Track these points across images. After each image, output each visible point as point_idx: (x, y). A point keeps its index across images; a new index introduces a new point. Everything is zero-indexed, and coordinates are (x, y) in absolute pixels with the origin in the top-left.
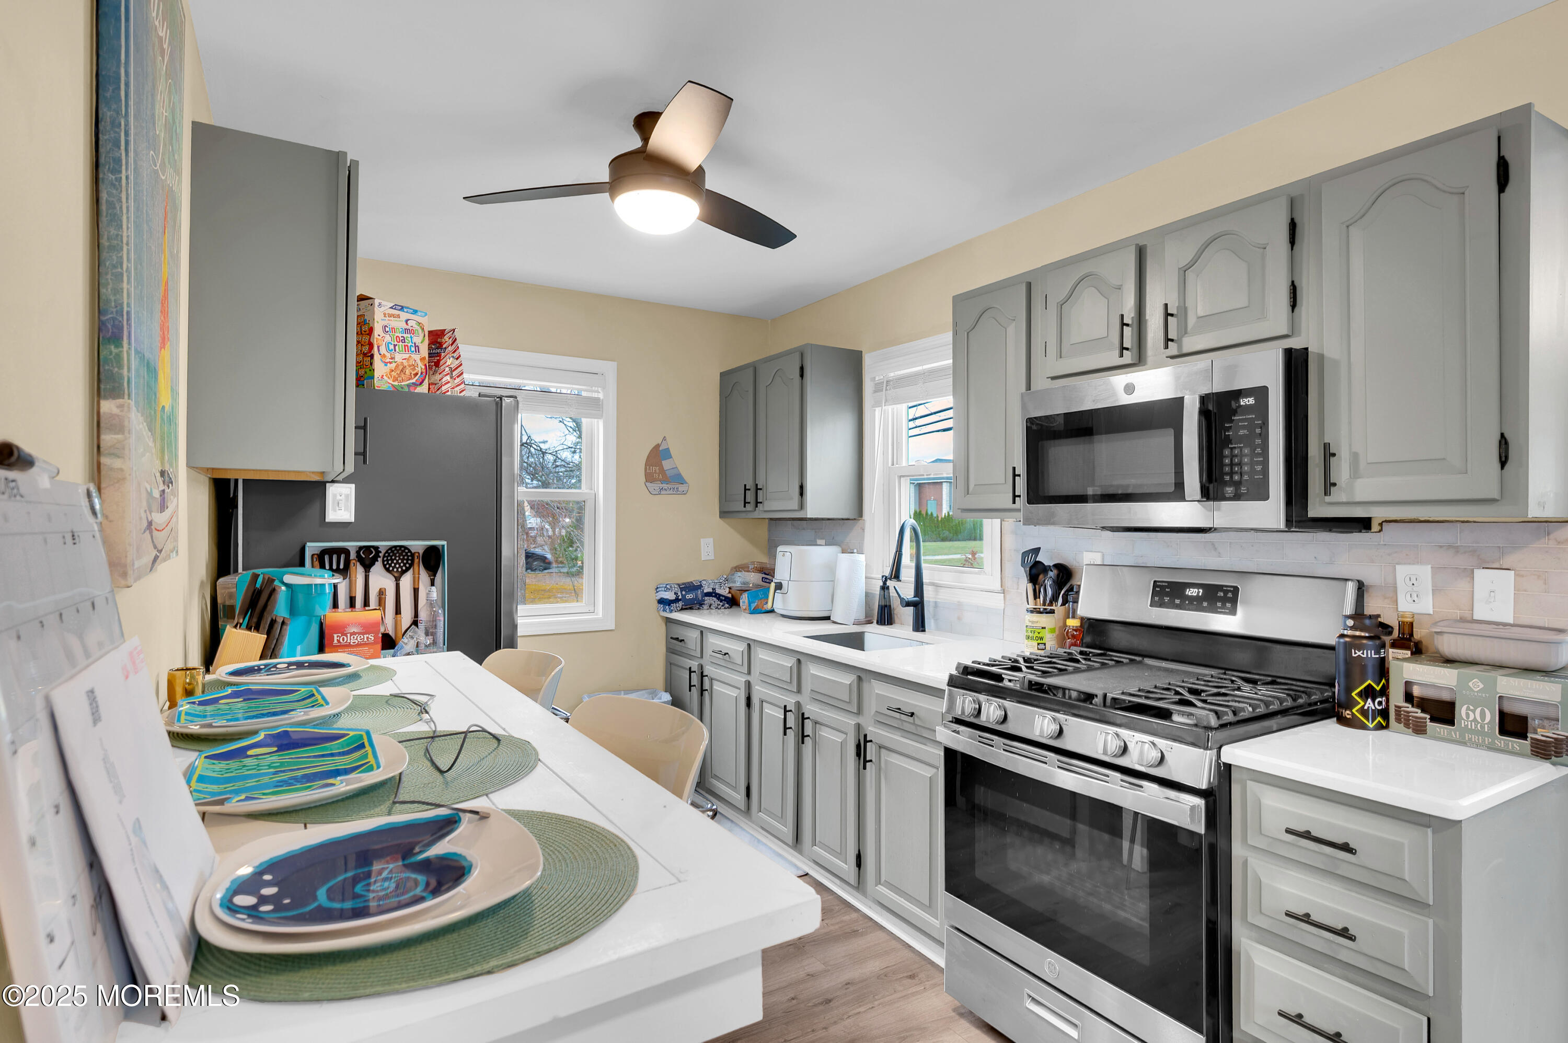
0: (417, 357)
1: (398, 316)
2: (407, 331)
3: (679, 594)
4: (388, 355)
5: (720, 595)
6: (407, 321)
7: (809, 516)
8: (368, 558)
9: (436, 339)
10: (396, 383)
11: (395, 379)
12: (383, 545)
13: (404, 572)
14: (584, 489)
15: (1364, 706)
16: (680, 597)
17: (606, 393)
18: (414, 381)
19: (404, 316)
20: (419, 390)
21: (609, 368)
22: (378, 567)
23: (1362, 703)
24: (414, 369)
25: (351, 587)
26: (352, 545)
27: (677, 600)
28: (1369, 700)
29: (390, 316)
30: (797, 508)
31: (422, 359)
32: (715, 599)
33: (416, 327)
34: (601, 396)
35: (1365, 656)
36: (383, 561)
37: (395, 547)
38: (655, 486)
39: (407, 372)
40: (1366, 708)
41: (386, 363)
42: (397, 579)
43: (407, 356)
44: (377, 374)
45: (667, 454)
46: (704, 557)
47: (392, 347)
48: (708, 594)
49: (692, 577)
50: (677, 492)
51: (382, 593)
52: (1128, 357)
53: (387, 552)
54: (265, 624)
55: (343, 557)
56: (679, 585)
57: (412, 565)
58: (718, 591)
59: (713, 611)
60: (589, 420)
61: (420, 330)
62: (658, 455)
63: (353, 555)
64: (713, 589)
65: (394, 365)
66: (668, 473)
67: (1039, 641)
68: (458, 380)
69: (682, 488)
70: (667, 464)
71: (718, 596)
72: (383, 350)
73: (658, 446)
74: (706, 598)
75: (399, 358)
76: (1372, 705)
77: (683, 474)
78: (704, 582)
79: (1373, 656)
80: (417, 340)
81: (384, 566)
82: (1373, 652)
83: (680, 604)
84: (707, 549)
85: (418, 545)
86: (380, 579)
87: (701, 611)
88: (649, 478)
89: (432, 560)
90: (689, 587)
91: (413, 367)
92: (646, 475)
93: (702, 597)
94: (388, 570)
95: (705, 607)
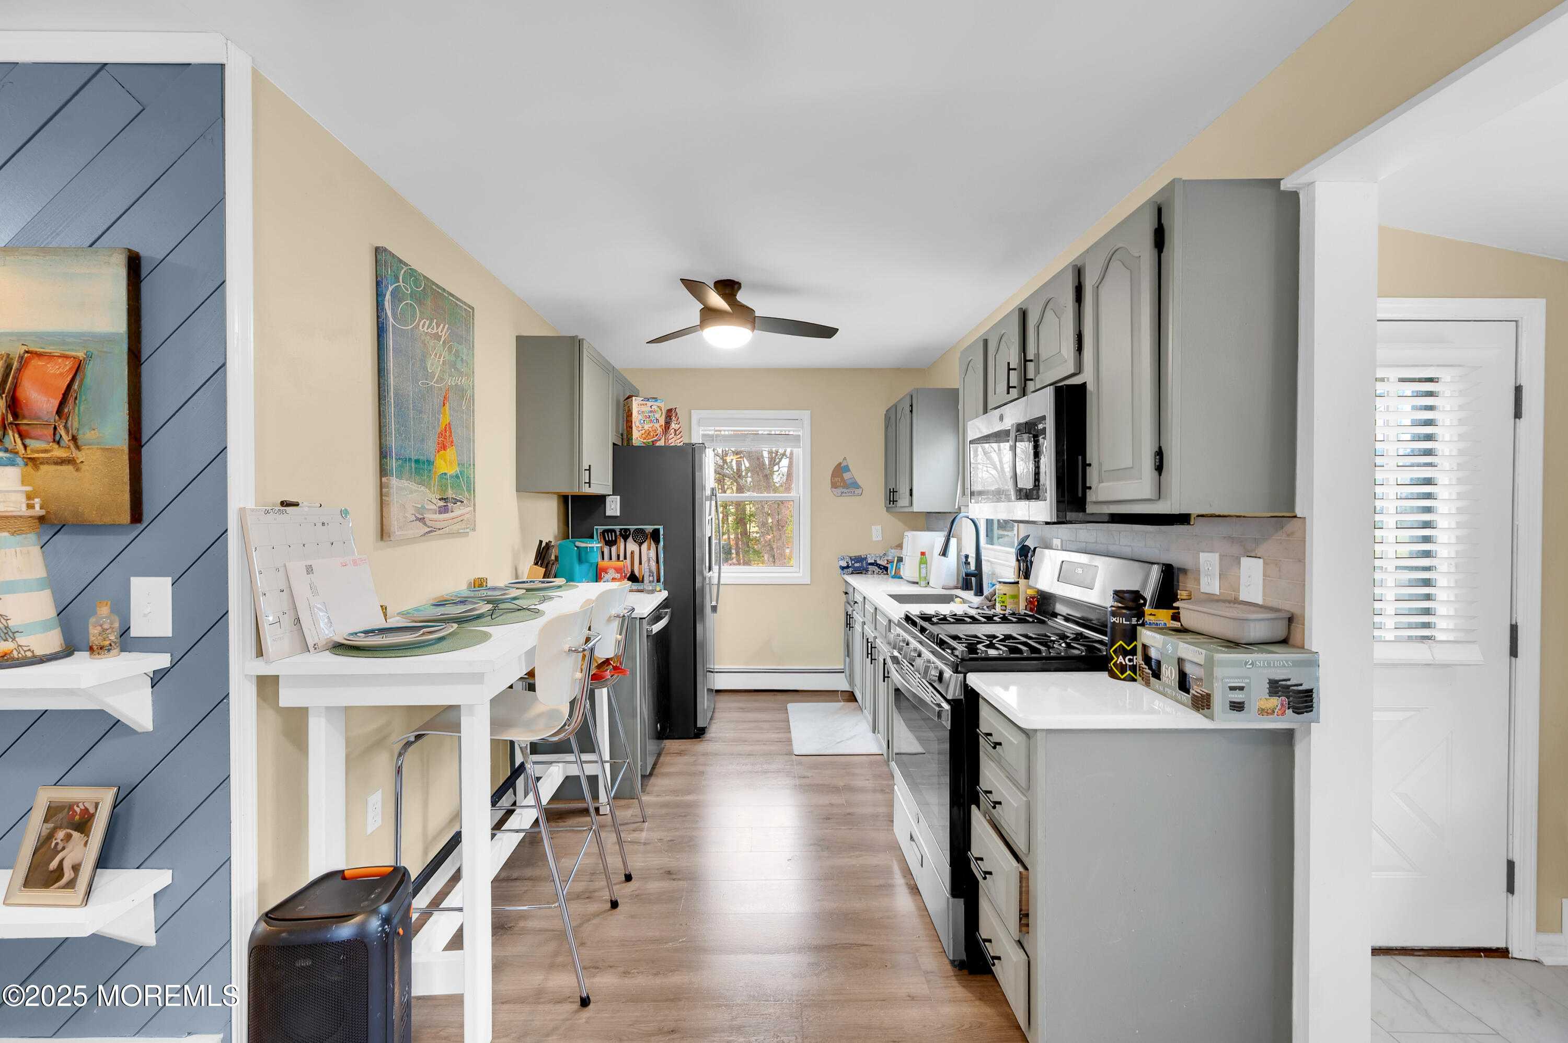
0: (657, 425)
1: (646, 404)
2: (651, 412)
3: (850, 563)
4: (640, 426)
5: (880, 565)
6: (651, 407)
7: (915, 511)
8: (625, 535)
9: (670, 414)
10: (645, 441)
11: (645, 439)
12: (632, 528)
13: (643, 542)
14: (793, 494)
15: (1117, 661)
16: (850, 565)
17: (803, 432)
18: (656, 438)
19: (649, 404)
20: (658, 444)
21: (806, 415)
22: (630, 539)
23: (1116, 659)
24: (656, 432)
25: (618, 550)
26: (617, 528)
27: (848, 567)
28: (1121, 657)
29: (641, 405)
30: (908, 505)
31: (661, 426)
32: (876, 567)
33: (657, 409)
34: (800, 433)
35: (1118, 622)
36: (633, 537)
37: (638, 529)
38: (839, 490)
39: (652, 434)
40: (1118, 662)
41: (639, 431)
42: (640, 546)
43: (651, 426)
44: (634, 437)
45: (847, 469)
46: (874, 539)
47: (642, 422)
48: (871, 564)
49: (862, 553)
50: (854, 494)
51: (632, 553)
52: (1014, 393)
53: (634, 532)
54: (545, 564)
55: (613, 534)
56: (850, 558)
57: (647, 539)
58: (879, 562)
59: (875, 576)
60: (797, 449)
61: (659, 410)
62: (840, 471)
63: (618, 533)
64: (875, 561)
65: (644, 431)
66: (848, 482)
67: (1002, 604)
68: (679, 437)
69: (858, 491)
70: (846, 476)
71: (879, 566)
72: (638, 424)
73: (840, 464)
74: (869, 566)
75: (646, 427)
76: (1123, 661)
77: (858, 482)
78: (868, 556)
79: (1124, 622)
80: (657, 416)
81: (633, 539)
82: (1124, 619)
83: (850, 570)
84: (877, 533)
85: (649, 528)
86: (632, 546)
87: (867, 575)
88: (834, 485)
89: (655, 536)
90: (859, 559)
91: (655, 431)
92: (832, 483)
93: (866, 565)
94: (635, 541)
95: (869, 573)
